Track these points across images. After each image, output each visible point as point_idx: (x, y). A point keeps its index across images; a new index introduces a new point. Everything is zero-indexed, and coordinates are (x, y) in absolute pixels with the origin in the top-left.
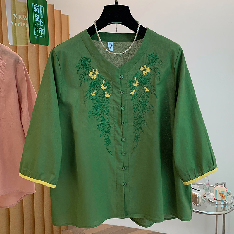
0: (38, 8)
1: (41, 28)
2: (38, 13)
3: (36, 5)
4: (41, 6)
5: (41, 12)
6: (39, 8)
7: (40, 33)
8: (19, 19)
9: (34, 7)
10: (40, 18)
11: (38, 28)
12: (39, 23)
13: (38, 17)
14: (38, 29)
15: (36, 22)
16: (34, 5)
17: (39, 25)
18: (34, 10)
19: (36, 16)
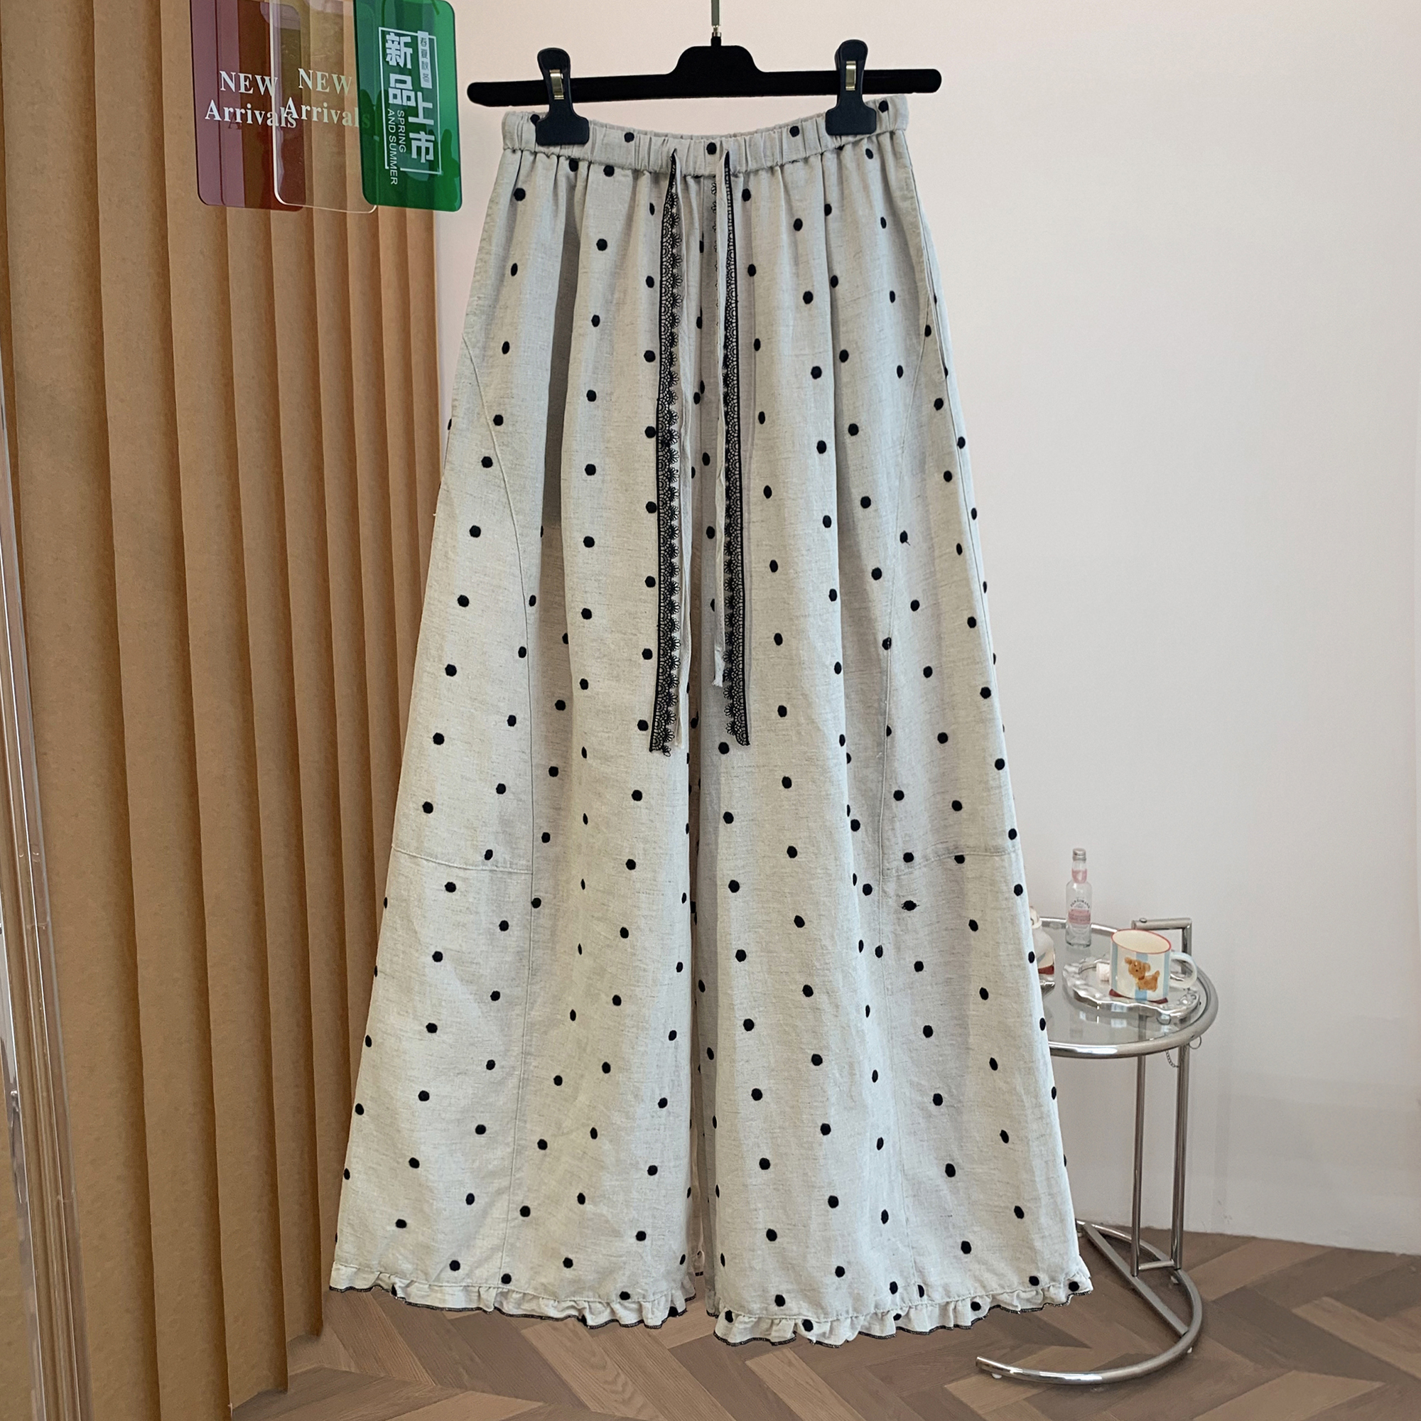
0: (406, 45)
1: (422, 135)
2: (409, 66)
3: (397, 34)
4: (421, 35)
5: (421, 59)
6: (413, 44)
7: (414, 155)
8: (319, 88)
9: (387, 45)
10: (417, 87)
11: (407, 136)
12: (413, 111)
13: (409, 85)
14: (408, 141)
15: (396, 107)
16: (389, 33)
17: (411, 119)
18: (385, 55)
19: (397, 81)
